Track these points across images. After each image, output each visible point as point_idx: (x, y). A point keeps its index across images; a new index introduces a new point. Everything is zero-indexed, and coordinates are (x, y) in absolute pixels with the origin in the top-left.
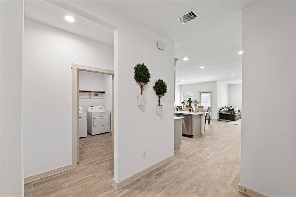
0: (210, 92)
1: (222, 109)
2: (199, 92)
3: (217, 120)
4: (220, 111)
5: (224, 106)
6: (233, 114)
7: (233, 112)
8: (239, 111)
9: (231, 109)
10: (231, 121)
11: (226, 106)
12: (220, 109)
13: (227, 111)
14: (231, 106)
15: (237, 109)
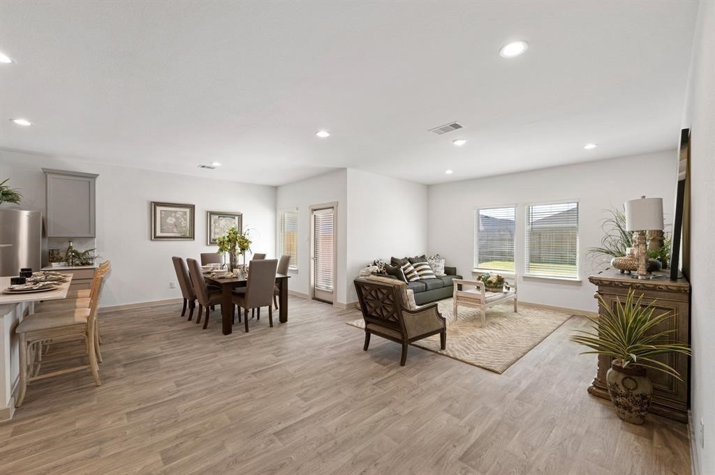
0: (333, 208)
2: (310, 207)
3: (348, 305)
8: (451, 271)
14: (422, 257)
15: (442, 266)
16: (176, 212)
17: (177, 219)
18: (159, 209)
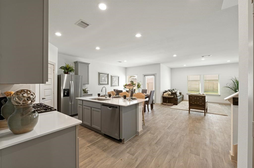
0: (154, 75)
1: (165, 92)
2: (143, 74)
3: (161, 104)
4: (163, 95)
5: (167, 90)
6: (175, 97)
7: (175, 95)
8: (180, 93)
9: (173, 92)
10: (174, 104)
11: (169, 90)
12: (164, 93)
13: (169, 94)
14: (173, 89)
15: (179, 92)
16: (104, 76)
17: (105, 78)
18: (101, 74)
